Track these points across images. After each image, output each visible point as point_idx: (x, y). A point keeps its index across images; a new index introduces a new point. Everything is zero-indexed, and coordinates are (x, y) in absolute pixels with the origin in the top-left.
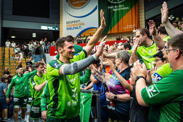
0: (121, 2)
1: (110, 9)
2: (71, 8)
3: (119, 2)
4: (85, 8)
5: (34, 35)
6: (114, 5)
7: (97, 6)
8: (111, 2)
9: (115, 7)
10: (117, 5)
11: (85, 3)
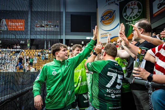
0: (134, 19)
1: (127, 24)
2: (103, 26)
3: (133, 20)
4: (112, 25)
5: (83, 43)
6: (130, 21)
7: (119, 24)
8: (128, 20)
9: (131, 22)
10: (132, 21)
11: (111, 22)
